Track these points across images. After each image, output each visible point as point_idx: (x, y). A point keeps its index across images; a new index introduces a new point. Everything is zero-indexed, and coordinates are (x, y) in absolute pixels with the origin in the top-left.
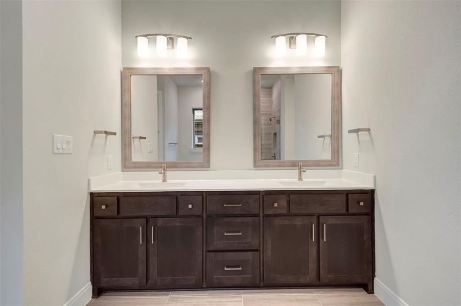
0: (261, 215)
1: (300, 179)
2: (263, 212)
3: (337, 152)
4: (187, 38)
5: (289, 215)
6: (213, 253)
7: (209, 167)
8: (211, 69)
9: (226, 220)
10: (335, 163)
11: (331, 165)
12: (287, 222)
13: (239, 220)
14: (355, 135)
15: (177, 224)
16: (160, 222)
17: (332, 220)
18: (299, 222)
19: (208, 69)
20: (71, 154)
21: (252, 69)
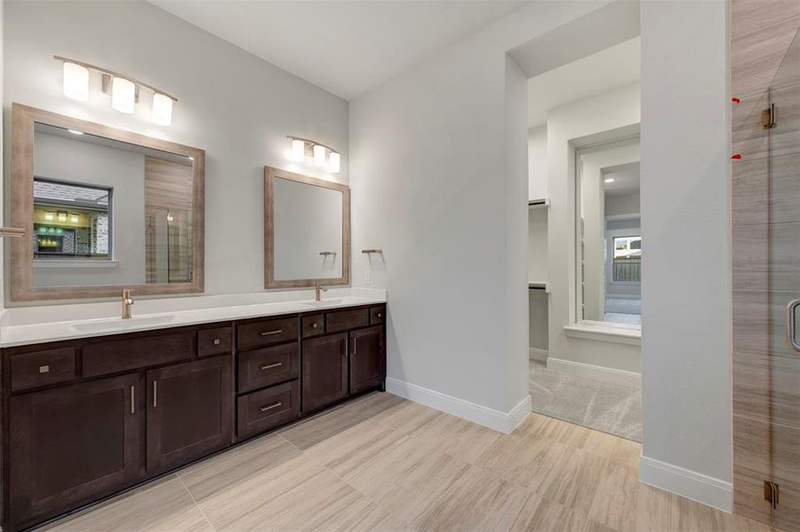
0: (299, 339)
1: (318, 299)
2: (301, 335)
3: (347, 270)
4: (173, 99)
5: (327, 334)
6: (246, 396)
7: (203, 291)
8: (206, 153)
9: (263, 350)
10: (346, 282)
11: (342, 284)
12: (324, 342)
13: (277, 348)
14: (366, 254)
15: (193, 371)
16: (166, 373)
17: (359, 334)
18: (334, 340)
19: (203, 152)
21: (263, 166)
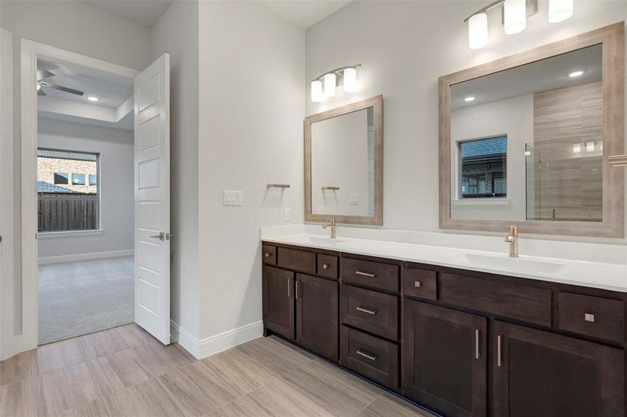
0: (402, 295)
7: (382, 225)
12: (436, 315)
13: (373, 294)
15: (317, 285)
16: (303, 278)
19: (380, 98)
20: (241, 206)
21: (437, 80)
